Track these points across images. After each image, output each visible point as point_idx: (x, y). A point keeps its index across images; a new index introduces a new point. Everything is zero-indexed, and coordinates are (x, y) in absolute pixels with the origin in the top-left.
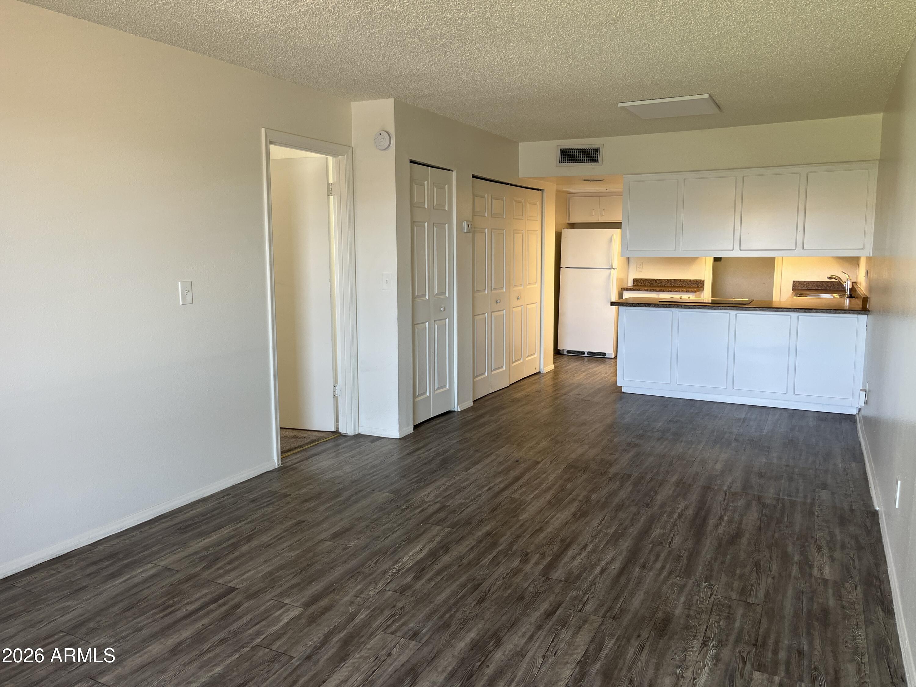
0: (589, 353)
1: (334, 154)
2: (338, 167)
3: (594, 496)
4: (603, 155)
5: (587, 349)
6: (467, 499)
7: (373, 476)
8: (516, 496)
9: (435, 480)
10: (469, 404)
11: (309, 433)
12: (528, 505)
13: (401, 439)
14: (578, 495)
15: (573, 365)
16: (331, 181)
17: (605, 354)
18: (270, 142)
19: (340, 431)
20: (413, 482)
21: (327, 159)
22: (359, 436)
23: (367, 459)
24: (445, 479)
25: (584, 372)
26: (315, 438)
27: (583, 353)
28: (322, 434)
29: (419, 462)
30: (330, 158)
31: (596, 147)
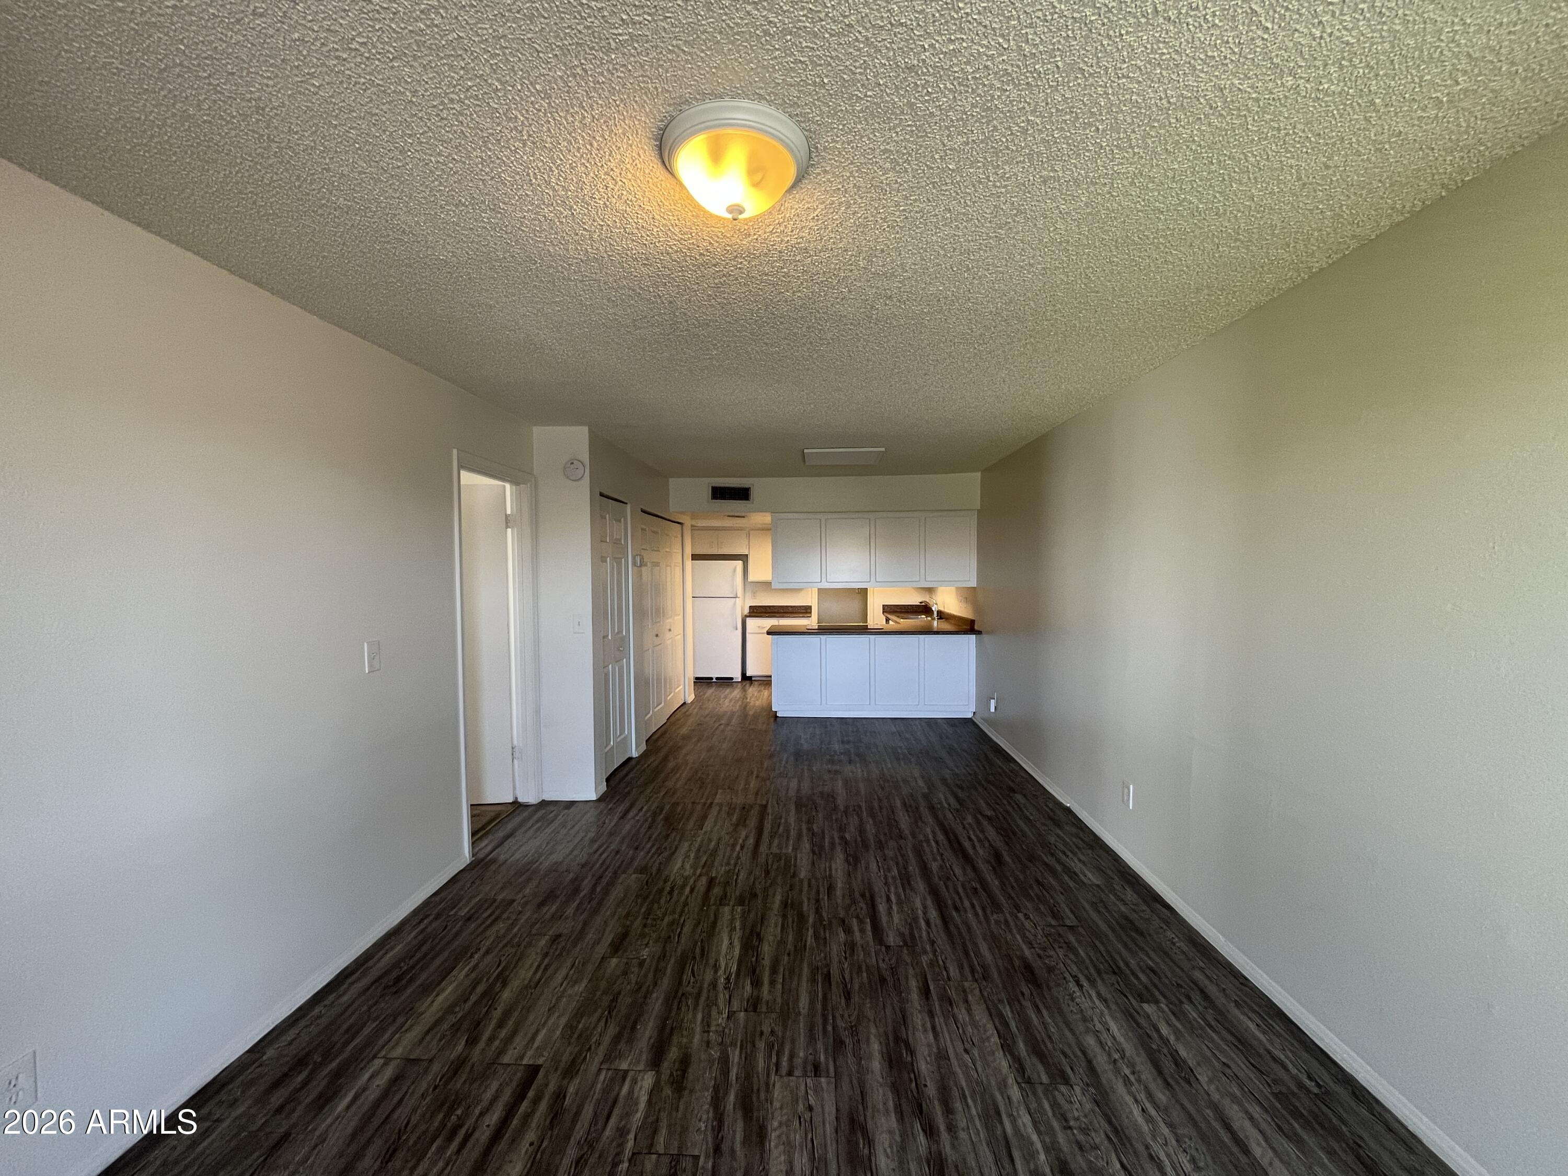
0: (717, 678)
1: (514, 482)
2: (518, 498)
3: (847, 836)
4: (754, 494)
5: (714, 675)
6: (728, 864)
7: (601, 855)
8: (775, 850)
9: (676, 848)
10: (643, 747)
11: (483, 808)
12: (796, 859)
13: (599, 800)
14: (832, 838)
15: (710, 692)
16: (509, 512)
17: (732, 679)
18: (461, 467)
19: (520, 800)
20: (654, 854)
21: (504, 486)
22: (544, 804)
23: (578, 832)
24: (686, 844)
25: (725, 698)
26: (493, 814)
27: (711, 678)
28: (499, 808)
29: (641, 827)
30: (508, 486)
31: (747, 486)
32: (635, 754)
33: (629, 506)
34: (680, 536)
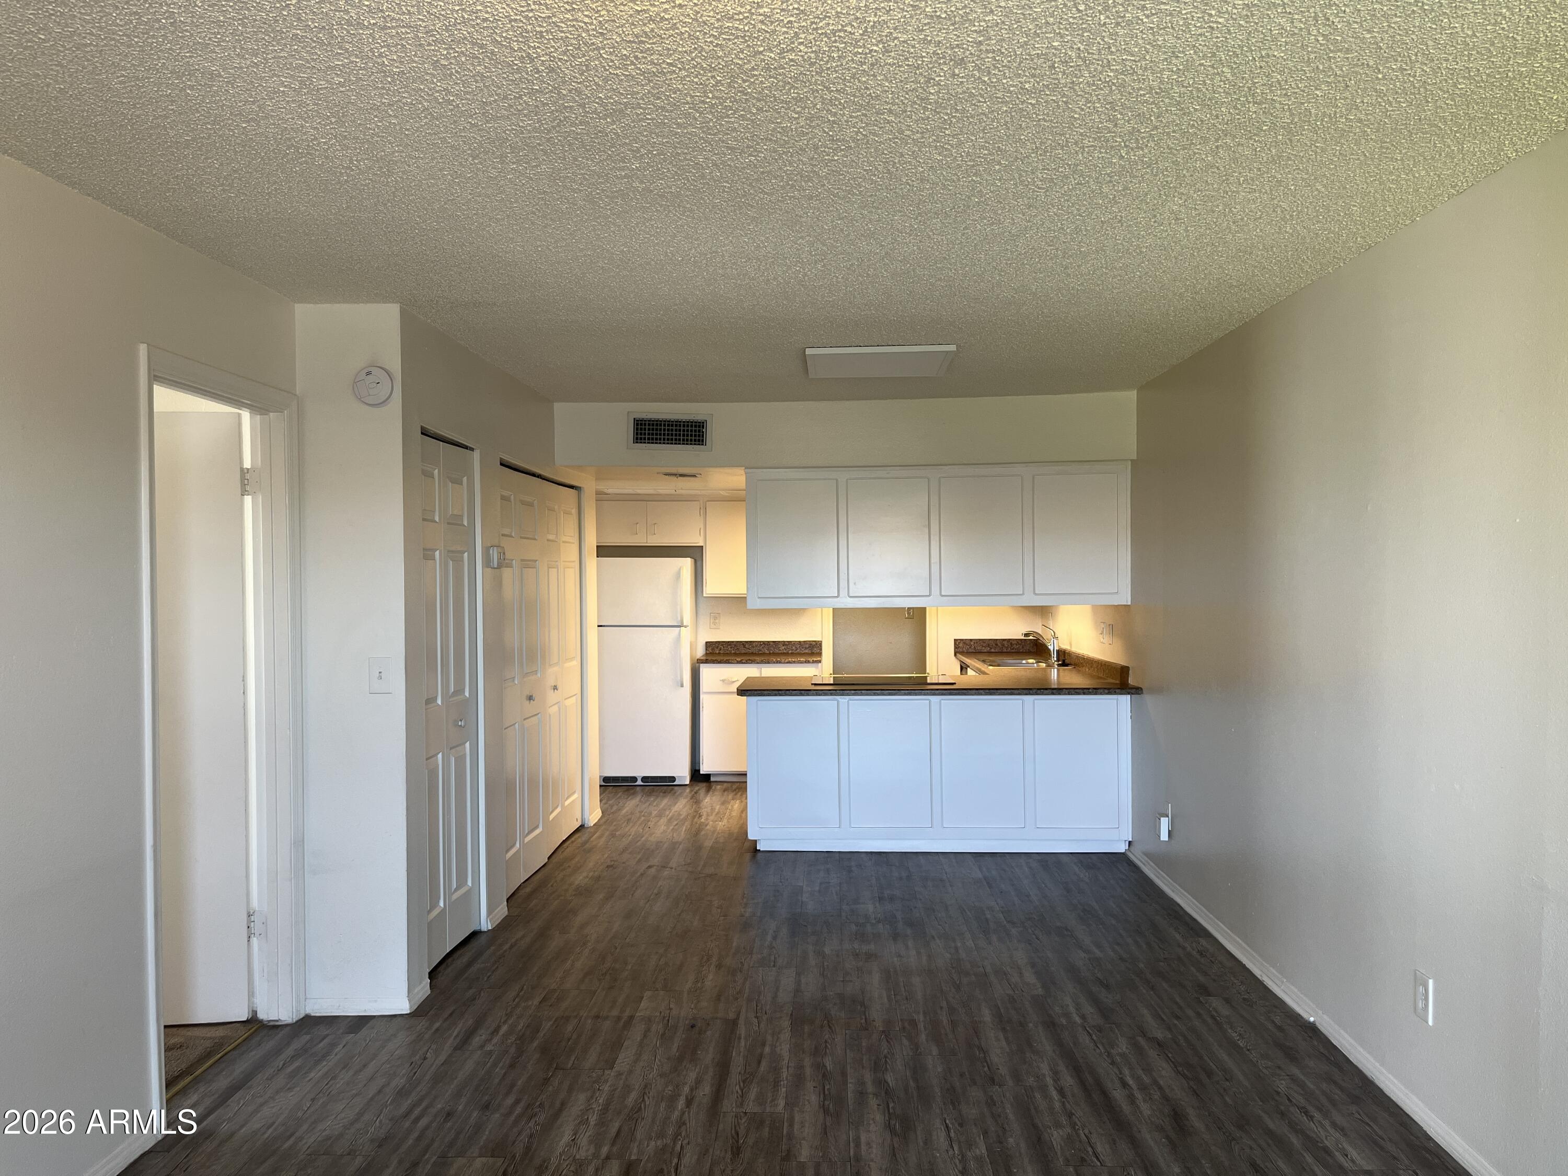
0: (645, 779)
1: (257, 408)
2: (265, 438)
3: (890, 1078)
4: (713, 433)
5: (640, 771)
6: (661, 1135)
7: (418, 1119)
8: (751, 1107)
9: (563, 1104)
10: (502, 911)
11: (190, 1032)
12: (791, 1125)
13: (412, 1015)
14: (860, 1083)
15: (631, 804)
16: (247, 464)
17: (672, 779)
18: (155, 378)
19: (262, 1015)
20: (520, 1116)
21: (239, 415)
22: (308, 1023)
23: (372, 1079)
24: (582, 1097)
25: (660, 816)
26: (208, 1044)
27: (634, 779)
28: (220, 1032)
29: (495, 1065)
30: (246, 415)
31: (700, 418)
32: (486, 924)
33: (476, 455)
34: (574, 511)
